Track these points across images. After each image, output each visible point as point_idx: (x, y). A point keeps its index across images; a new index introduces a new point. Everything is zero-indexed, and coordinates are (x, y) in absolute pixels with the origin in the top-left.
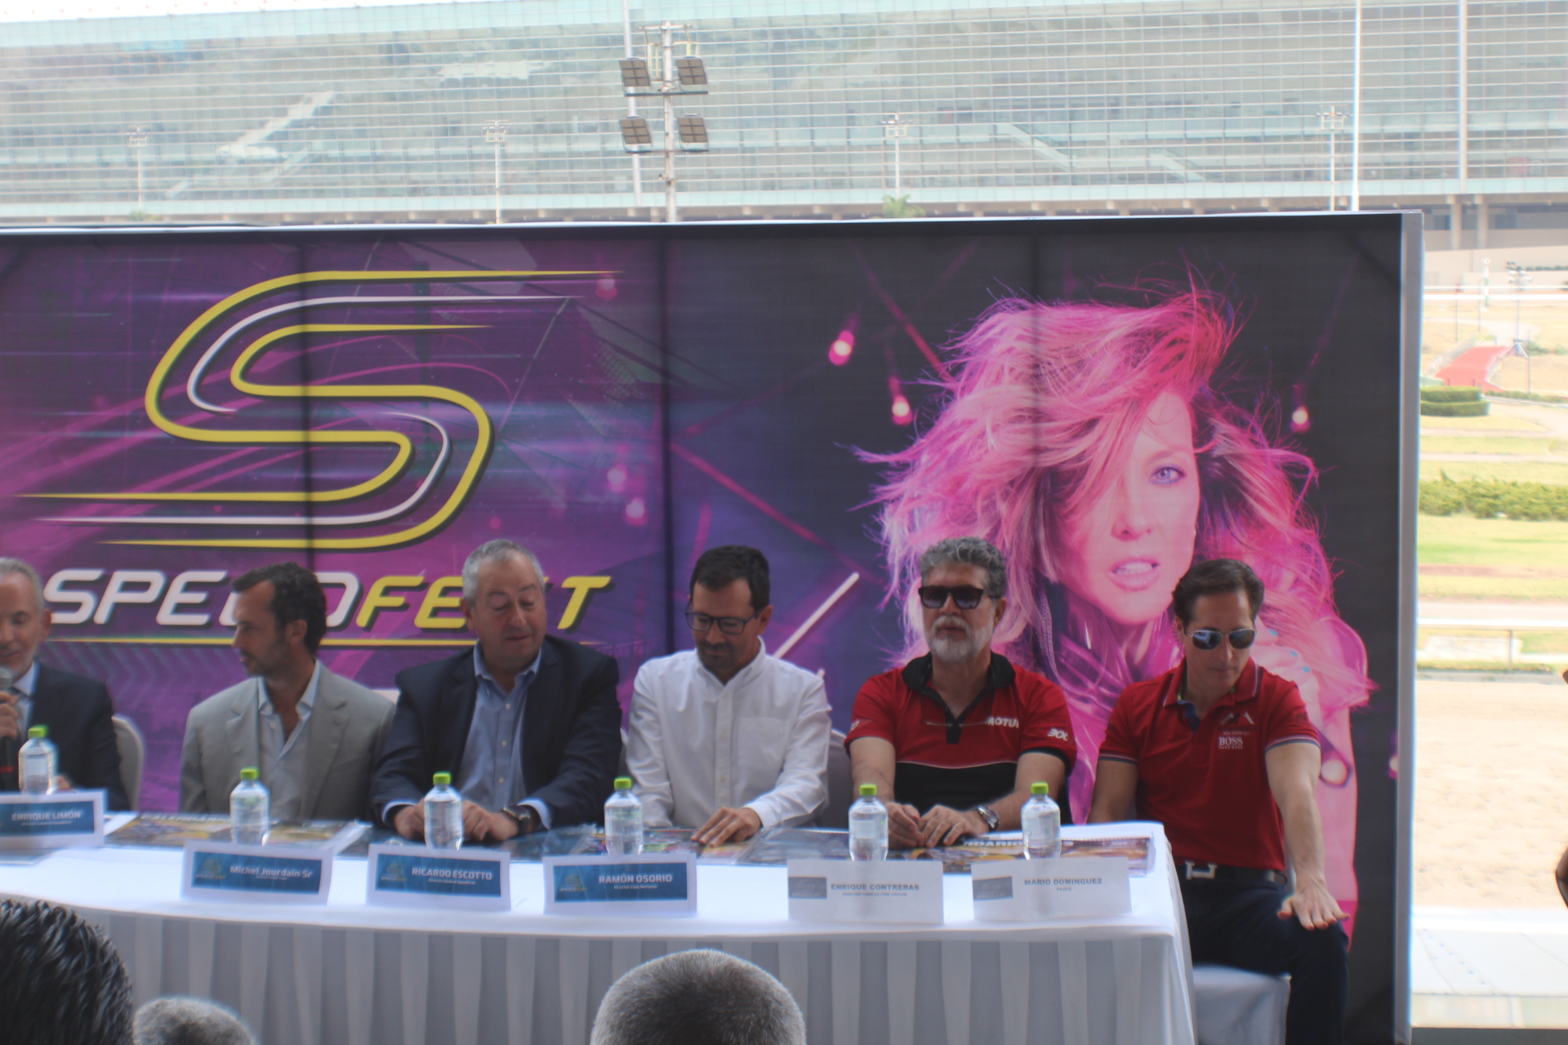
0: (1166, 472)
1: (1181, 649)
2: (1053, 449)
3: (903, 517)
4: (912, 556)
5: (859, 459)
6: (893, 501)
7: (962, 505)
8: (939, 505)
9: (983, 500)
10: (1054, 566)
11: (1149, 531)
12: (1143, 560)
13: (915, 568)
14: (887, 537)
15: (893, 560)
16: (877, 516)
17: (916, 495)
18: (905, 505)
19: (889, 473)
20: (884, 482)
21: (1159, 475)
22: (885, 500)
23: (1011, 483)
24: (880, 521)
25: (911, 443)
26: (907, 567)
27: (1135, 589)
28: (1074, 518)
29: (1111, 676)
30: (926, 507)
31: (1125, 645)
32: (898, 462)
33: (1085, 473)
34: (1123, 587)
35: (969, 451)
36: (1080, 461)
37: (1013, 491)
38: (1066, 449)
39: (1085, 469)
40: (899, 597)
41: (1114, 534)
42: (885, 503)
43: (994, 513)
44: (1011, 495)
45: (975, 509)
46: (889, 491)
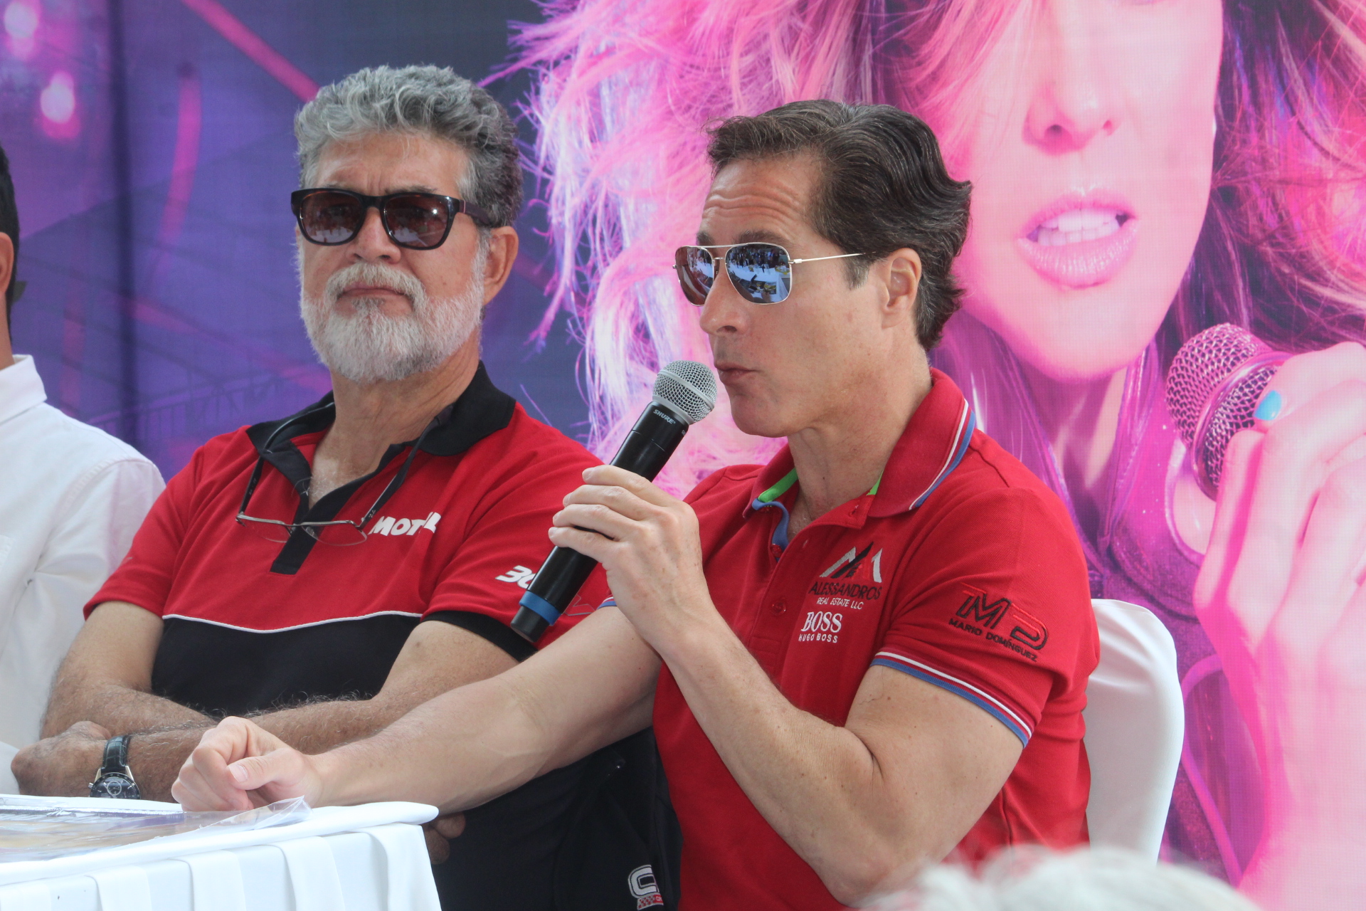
1: (1189, 447)
3: (578, 103)
4: (600, 203)
6: (556, 64)
7: (698, 68)
8: (650, 71)
11: (1108, 125)
12: (1097, 206)
13: (605, 233)
15: (562, 214)
16: (527, 103)
17: (602, 48)
18: (582, 73)
20: (538, 17)
22: (540, 62)
23: (802, 7)
24: (532, 115)
26: (590, 231)
27: (1081, 286)
28: (939, 96)
30: (624, 76)
31: (1064, 436)
34: (1052, 278)
37: (806, 27)
40: (575, 312)
41: (1029, 134)
42: (543, 70)
43: (766, 85)
44: (802, 38)
45: (727, 77)
46: (547, 38)
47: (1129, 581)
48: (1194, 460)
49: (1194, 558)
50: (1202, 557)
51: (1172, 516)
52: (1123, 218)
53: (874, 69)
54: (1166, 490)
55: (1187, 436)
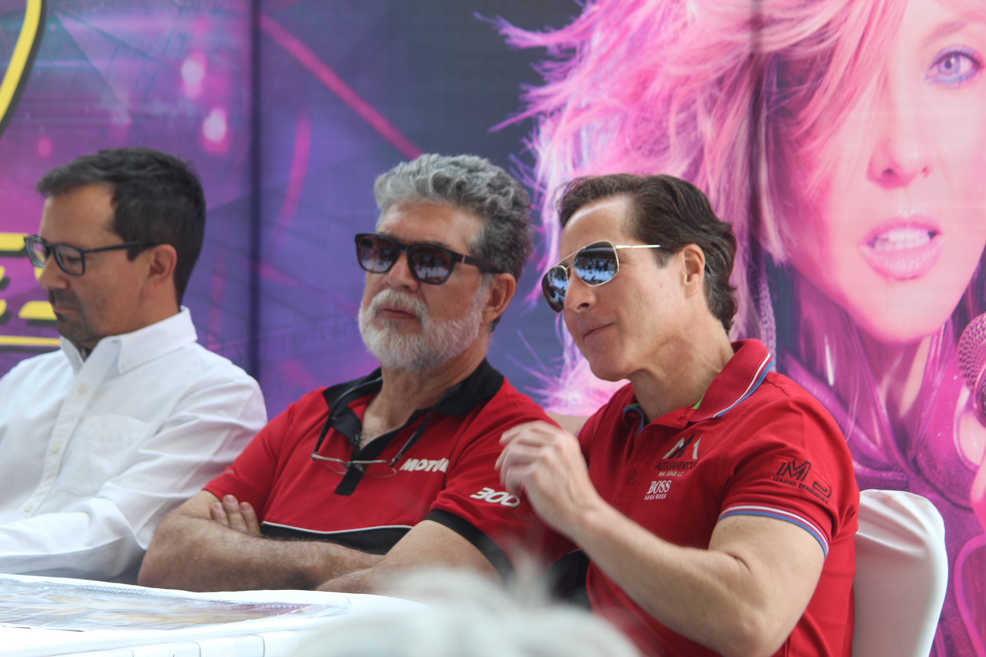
0: (953, 60)
1: (972, 392)
2: (781, 21)
3: (565, 141)
5: (508, 41)
6: (552, 114)
7: (647, 120)
8: (615, 121)
9: (680, 111)
10: (780, 232)
11: (925, 170)
12: (915, 225)
14: (543, 177)
16: (530, 140)
17: (583, 104)
18: (569, 121)
19: (548, 65)
20: (540, 82)
21: (943, 64)
22: (543, 113)
23: (720, 82)
24: (534, 148)
25: (577, 11)
27: (903, 279)
28: (811, 146)
29: (863, 437)
30: (597, 124)
31: (887, 381)
32: (559, 46)
33: (828, 64)
34: (883, 273)
35: (660, 26)
36: (822, 41)
37: (722, 96)
38: (802, 20)
39: (829, 55)
41: (871, 174)
42: (542, 118)
43: (693, 135)
44: (719, 102)
45: (667, 128)
46: (547, 97)
47: (927, 481)
48: (974, 400)
49: (972, 468)
50: (977, 467)
51: (958, 438)
52: (933, 234)
53: (767, 126)
54: (955, 421)
55: (970, 384)
